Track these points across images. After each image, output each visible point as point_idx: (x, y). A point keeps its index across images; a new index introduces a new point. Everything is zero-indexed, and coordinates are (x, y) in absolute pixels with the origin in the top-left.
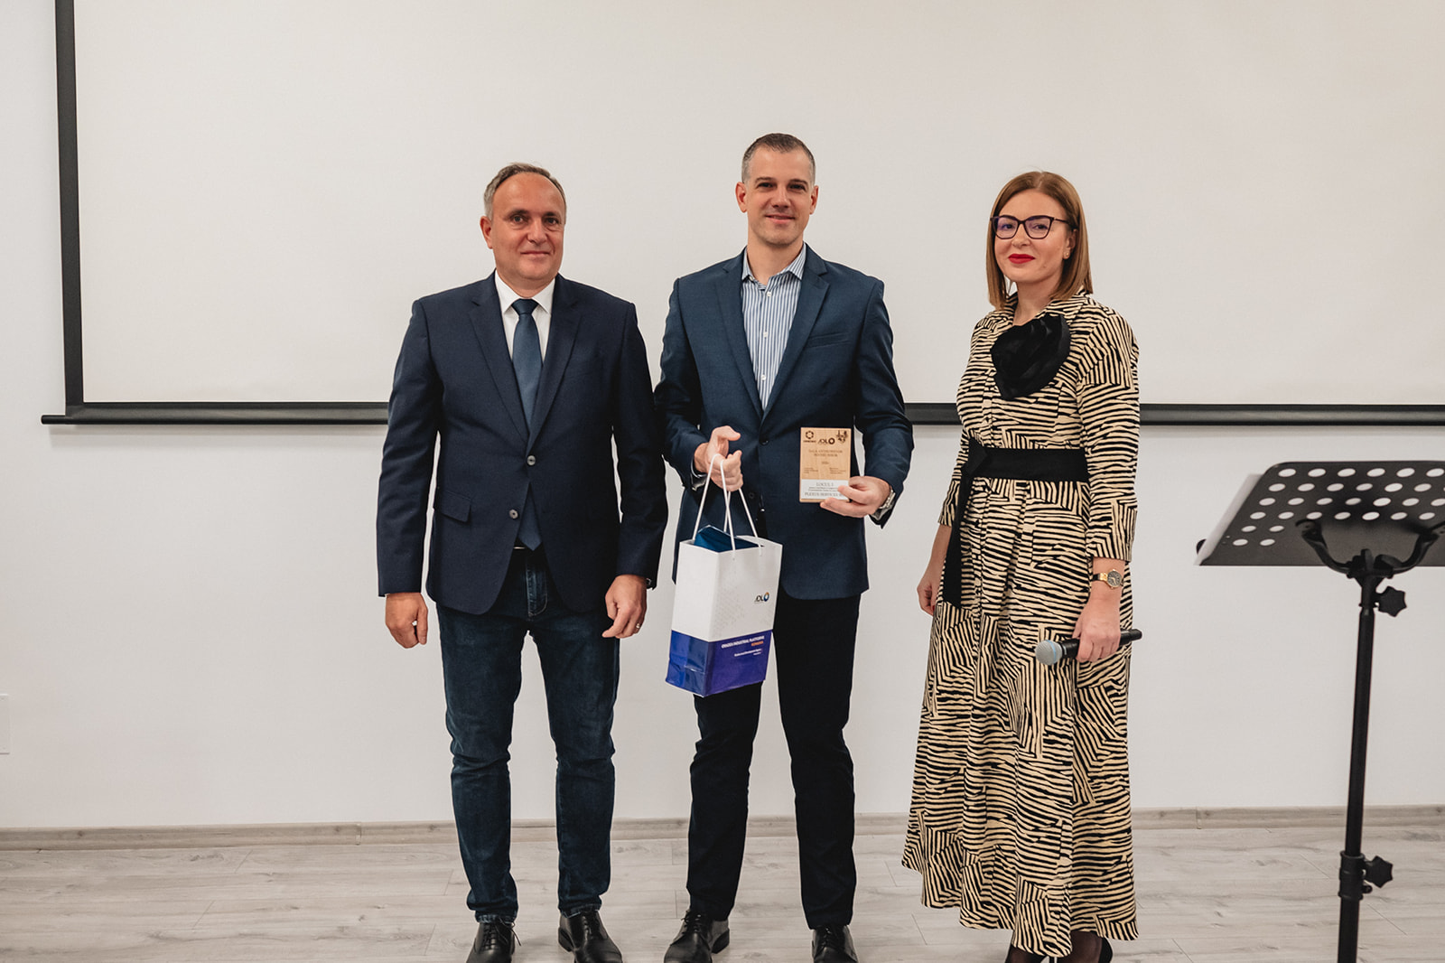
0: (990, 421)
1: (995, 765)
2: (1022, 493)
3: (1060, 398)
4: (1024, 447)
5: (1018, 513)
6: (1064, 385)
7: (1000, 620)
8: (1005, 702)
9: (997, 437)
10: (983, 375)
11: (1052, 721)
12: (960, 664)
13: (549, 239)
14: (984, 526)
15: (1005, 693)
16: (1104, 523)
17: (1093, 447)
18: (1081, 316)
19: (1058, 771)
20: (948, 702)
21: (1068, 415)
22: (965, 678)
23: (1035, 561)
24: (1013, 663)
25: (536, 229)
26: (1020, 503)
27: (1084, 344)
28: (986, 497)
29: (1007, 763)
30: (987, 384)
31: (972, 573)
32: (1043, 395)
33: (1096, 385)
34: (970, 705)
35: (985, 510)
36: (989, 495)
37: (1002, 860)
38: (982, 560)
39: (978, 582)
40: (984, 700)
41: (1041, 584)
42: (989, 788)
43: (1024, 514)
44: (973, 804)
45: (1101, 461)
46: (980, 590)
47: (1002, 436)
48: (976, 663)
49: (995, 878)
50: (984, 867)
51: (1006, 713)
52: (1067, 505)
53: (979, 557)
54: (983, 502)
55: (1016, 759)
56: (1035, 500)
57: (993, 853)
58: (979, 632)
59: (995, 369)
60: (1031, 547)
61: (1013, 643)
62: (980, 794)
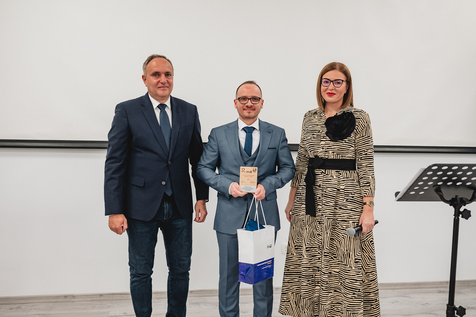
0: (324, 149)
1: (330, 273)
2: (338, 174)
4: (338, 158)
5: (337, 182)
6: (353, 137)
7: (333, 220)
8: (335, 250)
9: (327, 155)
10: (318, 132)
11: (357, 255)
12: (313, 237)
13: (168, 82)
14: (323, 187)
15: (335, 246)
16: (368, 185)
17: (361, 158)
18: (354, 113)
19: (359, 272)
20: (309, 251)
21: (353, 147)
23: (346, 199)
24: (339, 236)
25: (163, 79)
26: (337, 178)
27: (358, 122)
29: (334, 272)
30: (322, 136)
31: (317, 204)
32: (347, 140)
33: (363, 137)
34: (317, 251)
35: (324, 181)
36: (324, 175)
37: (333, 307)
38: (323, 199)
39: (320, 207)
40: (328, 249)
41: (349, 207)
42: (329, 282)
43: (340, 182)
44: (325, 287)
45: (365, 163)
46: (321, 210)
47: (329, 154)
48: (320, 236)
49: (331, 314)
50: (328, 310)
51: (335, 253)
52: (354, 179)
53: (321, 198)
54: (322, 178)
55: (340, 270)
56: (343, 177)
57: (330, 305)
58: (321, 225)
59: (326, 130)
60: (344, 194)
61: (339, 228)
62: (327, 284)
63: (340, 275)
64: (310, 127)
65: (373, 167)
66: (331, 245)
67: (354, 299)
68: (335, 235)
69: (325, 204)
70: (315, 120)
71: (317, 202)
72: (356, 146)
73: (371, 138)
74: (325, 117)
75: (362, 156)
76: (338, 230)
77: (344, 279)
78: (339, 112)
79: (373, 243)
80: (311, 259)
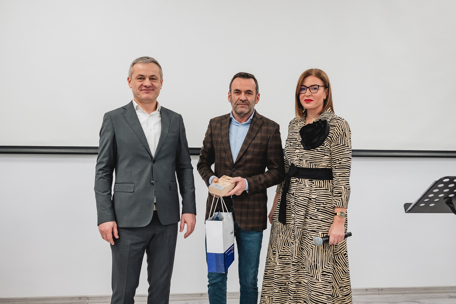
0: (299, 157)
1: (300, 283)
2: (311, 183)
3: (326, 150)
4: (311, 167)
5: (309, 191)
6: (327, 145)
7: (303, 229)
8: (304, 260)
9: (301, 163)
10: (295, 140)
11: (325, 267)
12: (286, 245)
14: (296, 195)
15: (304, 257)
16: (339, 195)
17: (335, 167)
18: (332, 120)
19: (327, 285)
20: (282, 259)
21: (328, 156)
22: (288, 250)
23: (317, 209)
24: (308, 246)
26: (310, 187)
27: (333, 130)
28: (297, 185)
29: (304, 282)
30: (297, 144)
31: (291, 212)
32: (319, 148)
33: (337, 145)
34: (290, 260)
39: (293, 215)
40: (297, 259)
41: (319, 217)
42: (297, 291)
43: (312, 191)
44: (292, 297)
45: (338, 172)
46: (294, 218)
47: (303, 163)
48: (293, 245)
51: (304, 264)
53: (294, 206)
54: (296, 187)
55: (308, 281)
56: (316, 186)
58: (294, 233)
59: (301, 139)
60: (315, 203)
61: (308, 238)
62: (295, 294)
63: (308, 286)
64: (291, 134)
68: (304, 245)
69: (297, 212)
70: (296, 128)
72: (330, 154)
75: (336, 165)
76: (307, 240)
77: (310, 290)
78: (316, 120)
79: (347, 256)
80: (284, 267)
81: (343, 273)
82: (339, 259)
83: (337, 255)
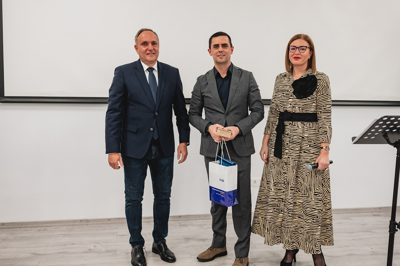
0: (292, 105)
1: (295, 203)
2: (303, 125)
3: (314, 98)
4: (303, 112)
5: (302, 131)
6: (315, 95)
7: (298, 162)
8: (299, 185)
9: (294, 109)
10: (287, 92)
11: (316, 189)
12: (279, 175)
13: (154, 49)
14: (290, 135)
15: (299, 183)
16: (325, 133)
17: (321, 112)
18: (317, 75)
19: (318, 203)
20: (276, 186)
21: (315, 103)
22: (281, 178)
23: (309, 145)
24: (303, 174)
26: (302, 128)
27: (320, 83)
29: (299, 202)
30: (290, 94)
31: (285, 149)
32: (310, 98)
33: (323, 94)
34: (282, 186)
35: (291, 130)
36: (292, 126)
37: (297, 230)
38: (290, 145)
39: (287, 151)
40: (294, 184)
41: (311, 151)
42: (294, 210)
43: (304, 131)
44: (291, 214)
45: (323, 116)
46: (288, 153)
47: (296, 109)
48: (286, 174)
49: (295, 235)
50: (292, 232)
51: (299, 188)
52: (315, 128)
53: (288, 144)
54: (290, 128)
55: (303, 201)
56: (307, 127)
57: (295, 228)
58: (287, 165)
59: (293, 90)
60: (308, 141)
61: (303, 168)
62: (292, 211)
63: (303, 205)
64: (281, 87)
65: (331, 119)
66: (296, 181)
67: (313, 224)
68: (299, 173)
69: (292, 149)
70: (285, 82)
71: (285, 147)
72: (317, 102)
73: (330, 96)
74: (293, 79)
75: (322, 110)
76: (302, 169)
77: (306, 208)
78: (304, 75)
80: (277, 192)
81: (327, 193)
82: (325, 182)
83: (323, 180)
